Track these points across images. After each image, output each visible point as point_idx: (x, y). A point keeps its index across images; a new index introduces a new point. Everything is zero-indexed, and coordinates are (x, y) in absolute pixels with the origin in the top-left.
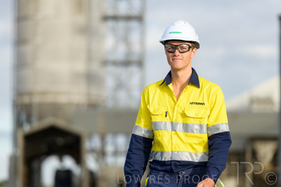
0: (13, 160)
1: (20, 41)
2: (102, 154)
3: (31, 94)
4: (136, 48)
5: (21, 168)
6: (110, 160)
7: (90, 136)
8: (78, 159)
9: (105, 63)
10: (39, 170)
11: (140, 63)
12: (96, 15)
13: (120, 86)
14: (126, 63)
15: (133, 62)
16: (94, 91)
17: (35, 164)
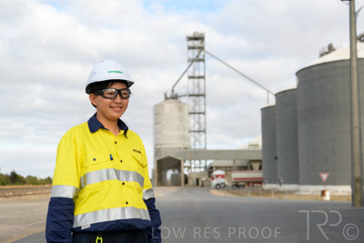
0: (153, 171)
1: (156, 123)
2: (190, 167)
3: (161, 144)
4: (203, 126)
5: (156, 174)
6: (193, 170)
7: (185, 161)
8: (180, 171)
9: (190, 131)
10: (165, 175)
11: (204, 131)
12: (187, 113)
13: (196, 140)
14: (199, 131)
15: (202, 131)
16: (186, 143)
17: (163, 173)
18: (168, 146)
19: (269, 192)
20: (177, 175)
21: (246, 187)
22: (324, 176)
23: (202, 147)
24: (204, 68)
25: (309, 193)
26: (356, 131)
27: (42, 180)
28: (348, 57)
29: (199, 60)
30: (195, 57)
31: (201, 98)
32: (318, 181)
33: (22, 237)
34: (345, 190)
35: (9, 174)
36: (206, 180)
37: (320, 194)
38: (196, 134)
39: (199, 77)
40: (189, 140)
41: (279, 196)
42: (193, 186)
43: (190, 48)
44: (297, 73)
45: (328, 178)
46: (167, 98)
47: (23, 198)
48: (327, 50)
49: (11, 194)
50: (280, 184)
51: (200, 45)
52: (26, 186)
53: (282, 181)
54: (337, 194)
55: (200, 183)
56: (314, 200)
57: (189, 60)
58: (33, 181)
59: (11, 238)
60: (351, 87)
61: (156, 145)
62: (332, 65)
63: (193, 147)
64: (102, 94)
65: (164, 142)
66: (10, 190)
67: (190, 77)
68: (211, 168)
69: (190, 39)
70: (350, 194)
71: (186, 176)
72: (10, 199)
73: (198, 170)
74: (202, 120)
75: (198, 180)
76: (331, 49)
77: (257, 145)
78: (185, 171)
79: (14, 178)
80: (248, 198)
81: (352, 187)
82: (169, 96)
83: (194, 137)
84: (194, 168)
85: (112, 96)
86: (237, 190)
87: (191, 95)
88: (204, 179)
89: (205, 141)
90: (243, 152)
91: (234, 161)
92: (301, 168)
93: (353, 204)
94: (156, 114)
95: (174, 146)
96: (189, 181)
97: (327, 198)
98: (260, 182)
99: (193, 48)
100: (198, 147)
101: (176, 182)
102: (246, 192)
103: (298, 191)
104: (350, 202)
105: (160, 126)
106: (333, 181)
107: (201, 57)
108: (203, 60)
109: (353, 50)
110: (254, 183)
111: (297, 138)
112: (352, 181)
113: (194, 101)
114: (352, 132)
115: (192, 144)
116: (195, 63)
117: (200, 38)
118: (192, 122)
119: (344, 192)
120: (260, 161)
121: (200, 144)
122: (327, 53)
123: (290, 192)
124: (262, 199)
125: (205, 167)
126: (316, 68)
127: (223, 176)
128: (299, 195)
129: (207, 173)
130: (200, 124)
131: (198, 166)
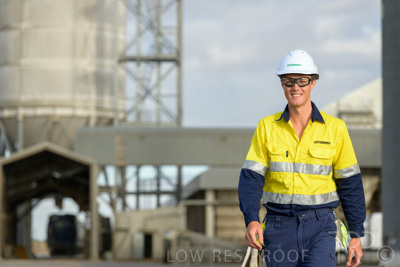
2: (122, 193)
3: (14, 106)
7: (103, 168)
8: (85, 204)
9: (124, 60)
11: (176, 61)
13: (145, 92)
14: (158, 61)
16: (107, 102)
17: (21, 210)
18: (40, 112)
20: (71, 219)
23: (165, 119)
36: (180, 239)
42: (132, 259)
55: (158, 247)
63: (131, 118)
65: (25, 98)
68: (200, 194)
71: (105, 222)
73: (149, 203)
74: (168, 20)
75: (148, 238)
77: (368, 114)
88: (172, 235)
89: (179, 96)
95: (60, 112)
96: (118, 238)
105: (13, 35)
115: (129, 105)
125: (177, 194)
129: (181, 210)
130: (159, 34)
131: (154, 188)
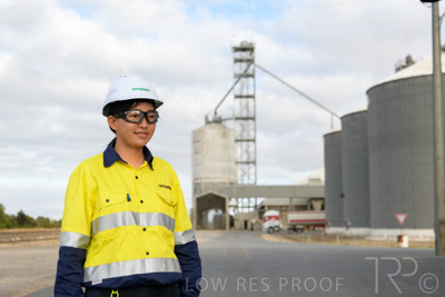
0: (192, 210)
1: (196, 152)
2: (236, 207)
3: (201, 179)
4: (252, 156)
5: (195, 215)
6: (240, 210)
7: (230, 199)
8: (224, 211)
9: (237, 163)
10: (206, 215)
11: (254, 163)
12: (233, 140)
13: (244, 173)
14: (248, 163)
15: (251, 162)
16: (232, 177)
17: (204, 213)
18: (210, 180)
19: (333, 237)
20: (221, 216)
21: (306, 231)
22: (401, 218)
23: (252, 182)
24: (254, 85)
25: (382, 239)
26: (440, 162)
27: (55, 222)
28: (430, 72)
29: (248, 76)
30: (242, 71)
31: (250, 121)
32: (393, 224)
33: (31, 291)
34: (427, 235)
35: (16, 214)
36: (257, 223)
37: (396, 239)
38: (245, 166)
39: (248, 97)
40: (235, 173)
41: (345, 242)
42: (241, 229)
43: (237, 61)
44: (368, 92)
45: (406, 220)
46: (208, 122)
47: (32, 243)
48: (404, 63)
49: (18, 239)
50: (347, 227)
51: (249, 57)
52: (36, 229)
53: (349, 223)
54: (417, 240)
55: (249, 226)
56: (388, 247)
57: (236, 76)
58: (45, 223)
59: (18, 292)
60: (434, 108)
61: (195, 179)
62: (410, 81)
63: (240, 182)
64: (124, 117)
65: (204, 176)
66: (17, 234)
67: (237, 97)
68: (263, 207)
69: (237, 49)
70: (433, 240)
71: (231, 217)
72: (16, 245)
73: (246, 210)
74: (252, 149)
75: (246, 223)
76: (409, 61)
77: (318, 180)
78: (231, 212)
79: (22, 220)
80: (307, 245)
81: (435, 232)
82: (211, 119)
83: (242, 170)
84: (241, 207)
85: (137, 120)
86: (295, 235)
87: (237, 119)
88: (254, 221)
89: (255, 174)
90: (301, 187)
91: (291, 198)
92: (372, 208)
93: (437, 252)
94: (195, 142)
95: (217, 181)
96: (236, 223)
97: (405, 244)
98: (322, 224)
99: (241, 61)
100: (246, 182)
101: (219, 224)
102: (306, 238)
103: (369, 235)
104: (433, 249)
105: (199, 156)
106: (412, 224)
107: (250, 72)
108: (253, 76)
109: (436, 64)
110: (315, 226)
111: (367, 171)
112: (435, 224)
113: (242, 126)
114: (435, 164)
115: (239, 178)
116: (243, 80)
117: (248, 49)
118: (239, 151)
119: (425, 237)
120: (322, 199)
121: (249, 178)
122: (404, 67)
123: (359, 237)
124: (324, 246)
125: (255, 207)
126: (391, 86)
127: (277, 218)
128: (370, 241)
129: (257, 213)
130: (248, 154)
131: (246, 205)
